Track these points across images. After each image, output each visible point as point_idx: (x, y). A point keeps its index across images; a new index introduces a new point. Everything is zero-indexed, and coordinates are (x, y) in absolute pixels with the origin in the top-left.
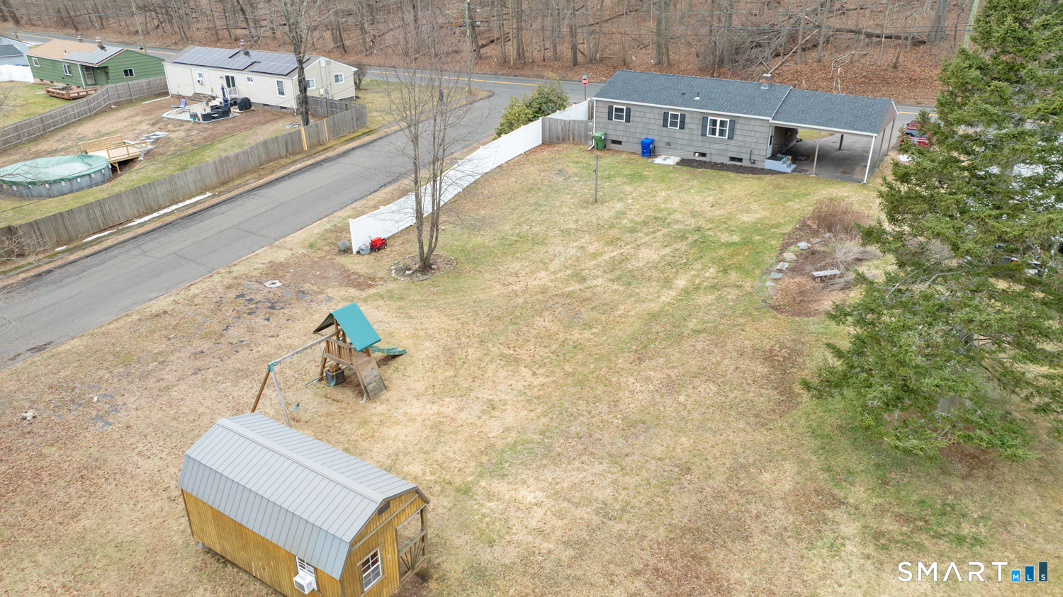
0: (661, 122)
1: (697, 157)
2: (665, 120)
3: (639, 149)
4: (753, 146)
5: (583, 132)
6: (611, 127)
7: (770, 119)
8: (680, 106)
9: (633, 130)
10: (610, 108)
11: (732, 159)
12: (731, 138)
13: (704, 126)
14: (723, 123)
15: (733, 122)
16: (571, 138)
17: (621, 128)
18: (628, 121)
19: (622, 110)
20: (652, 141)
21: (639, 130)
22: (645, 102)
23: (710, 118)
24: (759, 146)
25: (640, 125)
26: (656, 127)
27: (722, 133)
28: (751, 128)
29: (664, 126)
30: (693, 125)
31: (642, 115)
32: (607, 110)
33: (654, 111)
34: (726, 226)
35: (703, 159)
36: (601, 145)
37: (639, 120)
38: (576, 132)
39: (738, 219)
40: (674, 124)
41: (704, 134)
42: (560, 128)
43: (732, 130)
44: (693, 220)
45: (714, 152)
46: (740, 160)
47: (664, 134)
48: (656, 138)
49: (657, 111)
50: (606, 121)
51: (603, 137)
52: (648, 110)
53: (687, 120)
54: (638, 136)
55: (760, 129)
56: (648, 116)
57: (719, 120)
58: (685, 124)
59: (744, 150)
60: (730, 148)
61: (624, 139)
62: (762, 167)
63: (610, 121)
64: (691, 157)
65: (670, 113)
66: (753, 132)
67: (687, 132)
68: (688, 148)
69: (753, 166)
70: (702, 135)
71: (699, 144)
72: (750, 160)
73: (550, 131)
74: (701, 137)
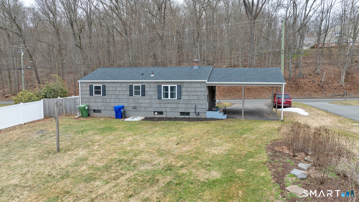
0: (128, 93)
1: (156, 115)
2: (131, 91)
3: (113, 114)
4: (196, 102)
5: (72, 106)
6: (92, 100)
7: (206, 81)
8: (140, 80)
9: (108, 100)
10: (91, 87)
11: (182, 113)
12: (179, 98)
13: (159, 92)
14: (172, 88)
15: (180, 87)
16: (64, 112)
17: (100, 100)
18: (104, 94)
19: (99, 88)
20: (123, 107)
21: (113, 101)
22: (116, 80)
23: (162, 86)
24: (200, 102)
25: (114, 97)
26: (125, 97)
27: (172, 96)
28: (193, 89)
29: (130, 95)
30: (151, 91)
31: (114, 89)
32: (88, 89)
33: (123, 85)
34: (198, 161)
35: (161, 116)
36: (85, 113)
37: (112, 93)
38: (68, 107)
39: (208, 152)
40: (137, 93)
41: (159, 98)
43: (180, 93)
44: (161, 159)
45: (168, 110)
46: (188, 114)
47: (131, 101)
48: (125, 105)
49: (125, 85)
50: (89, 96)
51: (86, 108)
52: (118, 85)
53: (147, 89)
54: (112, 105)
55: (200, 89)
56: (118, 89)
57: (169, 86)
58: (146, 92)
59: (190, 106)
60: (180, 106)
61: (103, 108)
62: (204, 117)
63: (91, 96)
64: (152, 115)
65: (134, 85)
66: (195, 92)
67: (147, 98)
68: (149, 109)
69: (198, 117)
70: (158, 99)
71: (157, 105)
72: (195, 113)
73: (49, 108)
74: (158, 100)
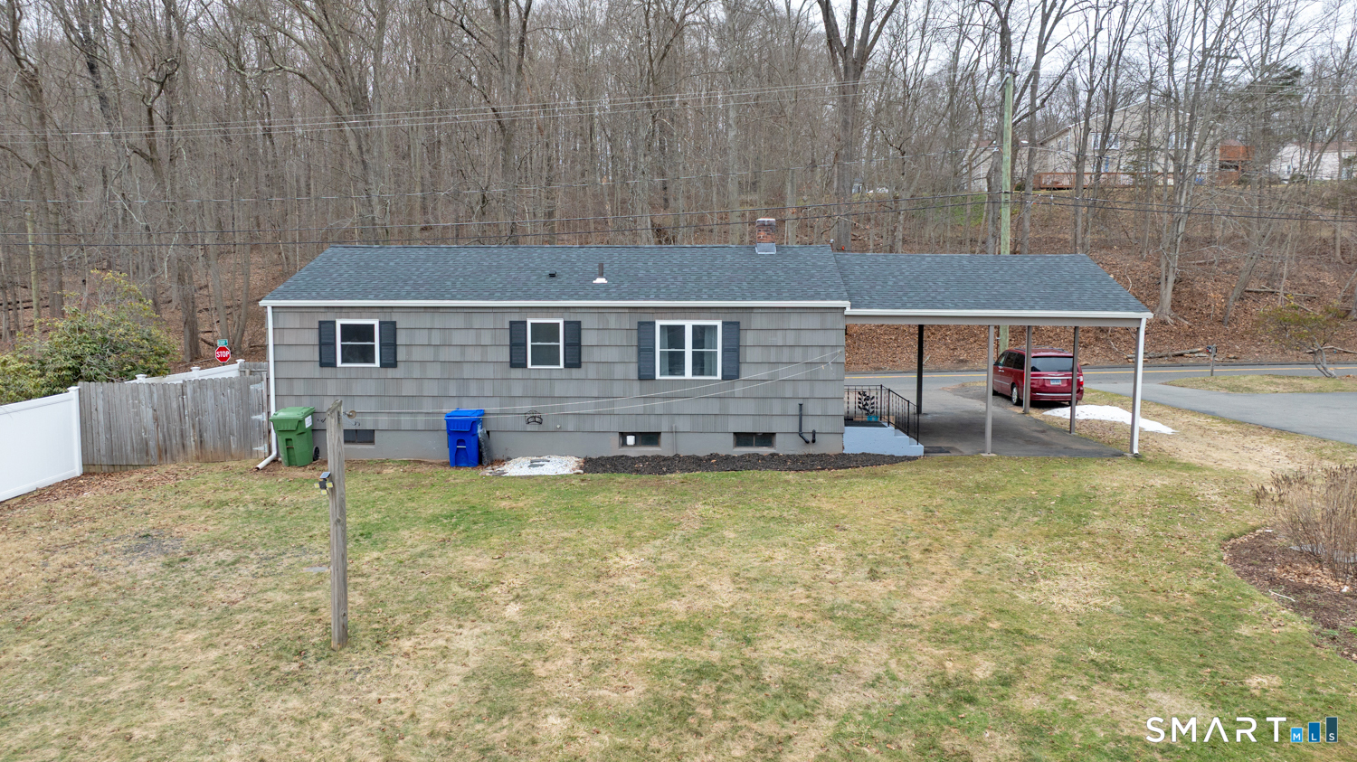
0: (505, 355)
1: (632, 449)
2: (517, 346)
3: (438, 446)
4: (804, 390)
5: (233, 421)
6: (332, 388)
7: (846, 304)
8: (558, 298)
9: (409, 389)
10: (326, 329)
11: (742, 438)
12: (731, 374)
13: (645, 351)
14: (701, 335)
15: (733, 329)
16: (191, 442)
17: (371, 387)
18: (390, 362)
19: (367, 332)
20: (481, 418)
21: (431, 388)
23: (659, 323)
24: (820, 390)
25: (434, 371)
26: (488, 372)
27: (701, 364)
28: (791, 338)
29: (513, 365)
30: (607, 348)
31: (436, 338)
32: (313, 337)
33: (477, 321)
35: (649, 451)
36: (300, 446)
37: (428, 354)
38: (210, 421)
40: (546, 356)
41: (646, 376)
42: (148, 414)
43: (734, 352)
45: (683, 424)
46: (767, 439)
47: (517, 390)
48: (491, 407)
49: (488, 321)
50: (315, 370)
51: (308, 422)
52: (457, 321)
53: (588, 338)
54: (428, 406)
55: (819, 338)
56: (458, 338)
57: (689, 325)
58: (583, 350)
59: (777, 407)
60: (733, 407)
61: (383, 422)
62: (836, 450)
63: (328, 371)
64: (611, 448)
65: (529, 322)
66: (798, 351)
67: (592, 374)
68: (599, 425)
69: (812, 450)
70: (641, 378)
71: (634, 407)
72: (800, 434)
73: (109, 429)
74: (637, 385)
